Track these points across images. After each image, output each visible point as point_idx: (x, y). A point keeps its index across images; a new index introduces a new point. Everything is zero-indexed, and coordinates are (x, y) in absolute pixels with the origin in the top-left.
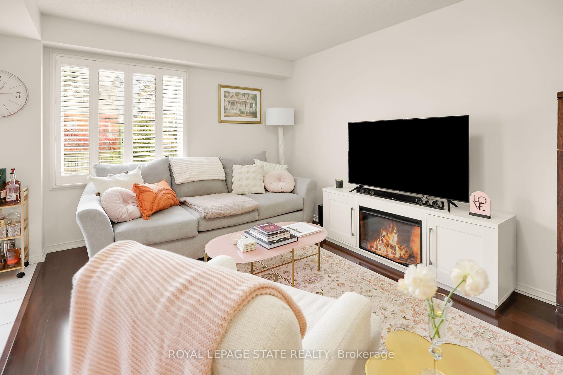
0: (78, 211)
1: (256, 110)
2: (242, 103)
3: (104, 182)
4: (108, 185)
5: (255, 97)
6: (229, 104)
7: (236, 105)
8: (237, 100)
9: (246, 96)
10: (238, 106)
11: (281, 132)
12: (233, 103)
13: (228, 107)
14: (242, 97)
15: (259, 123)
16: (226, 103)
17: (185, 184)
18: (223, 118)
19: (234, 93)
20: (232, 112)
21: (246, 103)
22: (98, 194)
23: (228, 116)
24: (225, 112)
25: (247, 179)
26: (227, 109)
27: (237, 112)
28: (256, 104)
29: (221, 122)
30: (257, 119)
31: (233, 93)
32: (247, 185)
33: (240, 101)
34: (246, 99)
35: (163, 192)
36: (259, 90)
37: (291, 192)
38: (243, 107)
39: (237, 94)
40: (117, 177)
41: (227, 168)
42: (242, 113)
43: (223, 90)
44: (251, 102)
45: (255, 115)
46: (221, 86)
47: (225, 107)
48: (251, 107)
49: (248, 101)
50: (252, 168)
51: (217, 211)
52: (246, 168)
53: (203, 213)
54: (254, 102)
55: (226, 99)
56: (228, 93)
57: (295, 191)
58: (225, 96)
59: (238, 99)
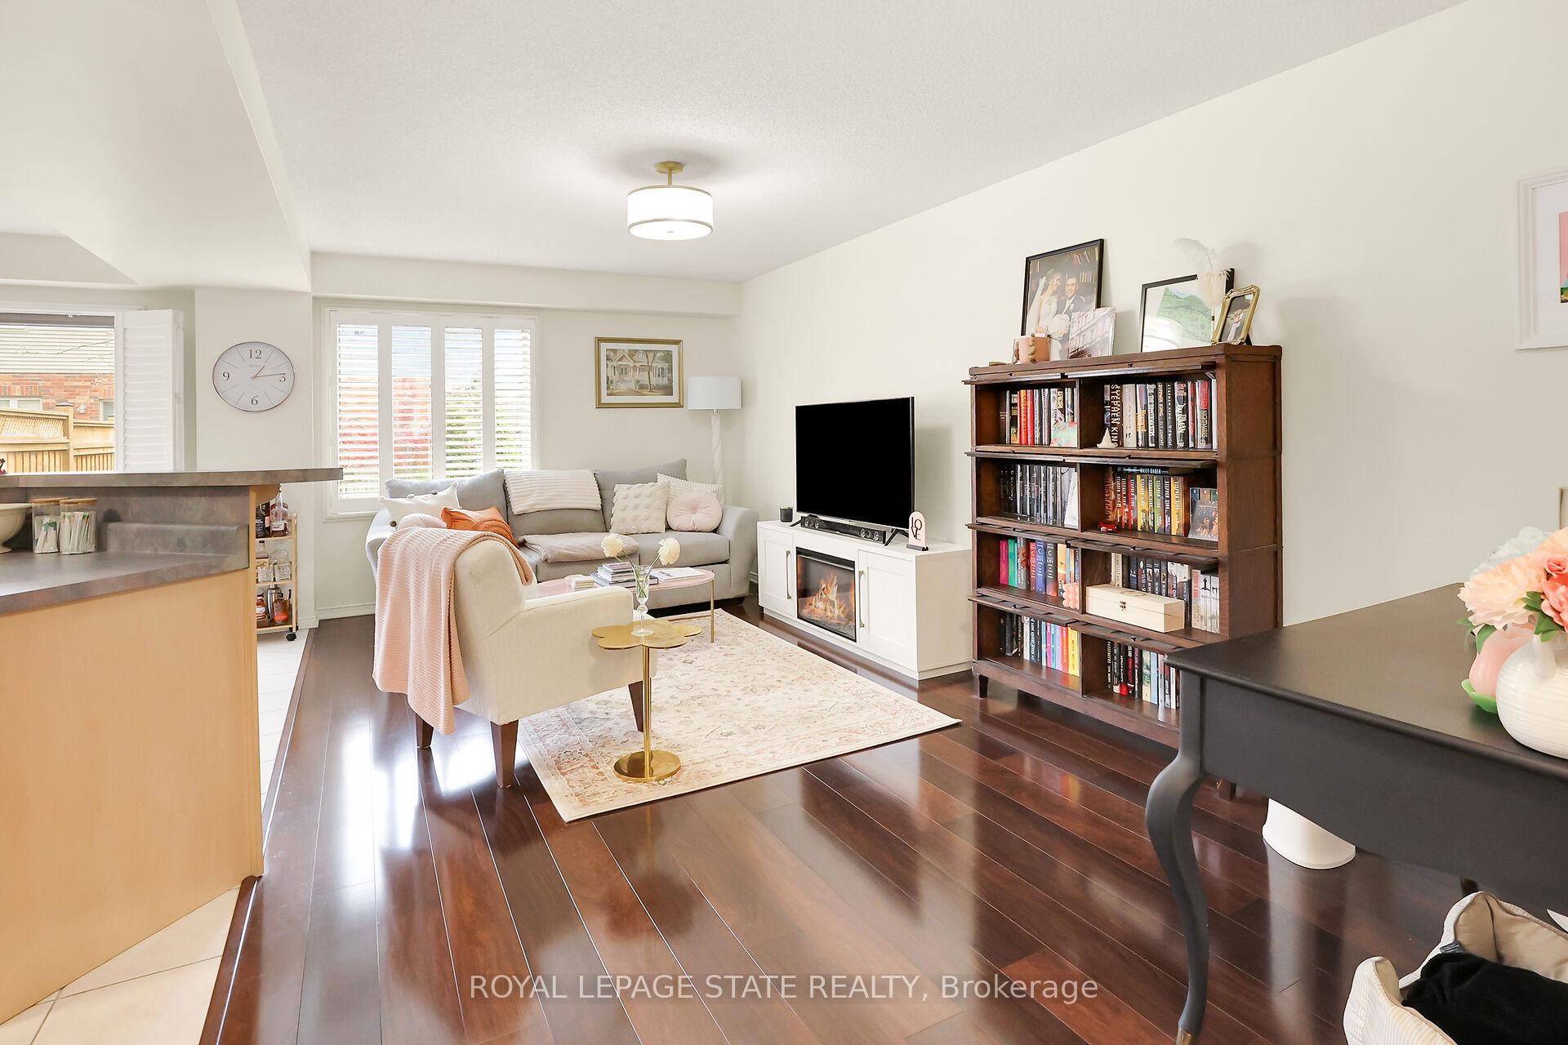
0: (367, 542)
1: (670, 380)
2: (642, 368)
3: (401, 505)
4: (406, 510)
5: (668, 357)
6: (617, 373)
7: (631, 374)
8: (631, 364)
9: (651, 356)
10: (632, 377)
11: (716, 423)
12: (623, 371)
13: (615, 378)
14: (641, 357)
15: (678, 405)
16: (611, 372)
17: (529, 515)
18: (605, 399)
19: (627, 351)
20: (623, 387)
21: (650, 368)
22: (394, 524)
23: (614, 395)
24: (608, 388)
25: (636, 507)
26: (612, 382)
27: (632, 385)
28: (670, 370)
29: (600, 405)
30: (674, 399)
31: (623, 350)
32: (636, 518)
33: (638, 365)
34: (650, 361)
35: (487, 523)
36: (677, 342)
37: (715, 531)
38: (644, 378)
39: (633, 353)
40: (420, 498)
41: (604, 491)
42: (642, 387)
43: (604, 346)
44: (660, 366)
45: (668, 390)
46: (600, 340)
47: (608, 378)
48: (661, 374)
49: (654, 365)
50: (648, 488)
51: (566, 551)
52: (636, 489)
53: (543, 554)
54: (665, 366)
55: (610, 363)
56: (615, 351)
57: (721, 529)
58: (608, 359)
59: (635, 362)
